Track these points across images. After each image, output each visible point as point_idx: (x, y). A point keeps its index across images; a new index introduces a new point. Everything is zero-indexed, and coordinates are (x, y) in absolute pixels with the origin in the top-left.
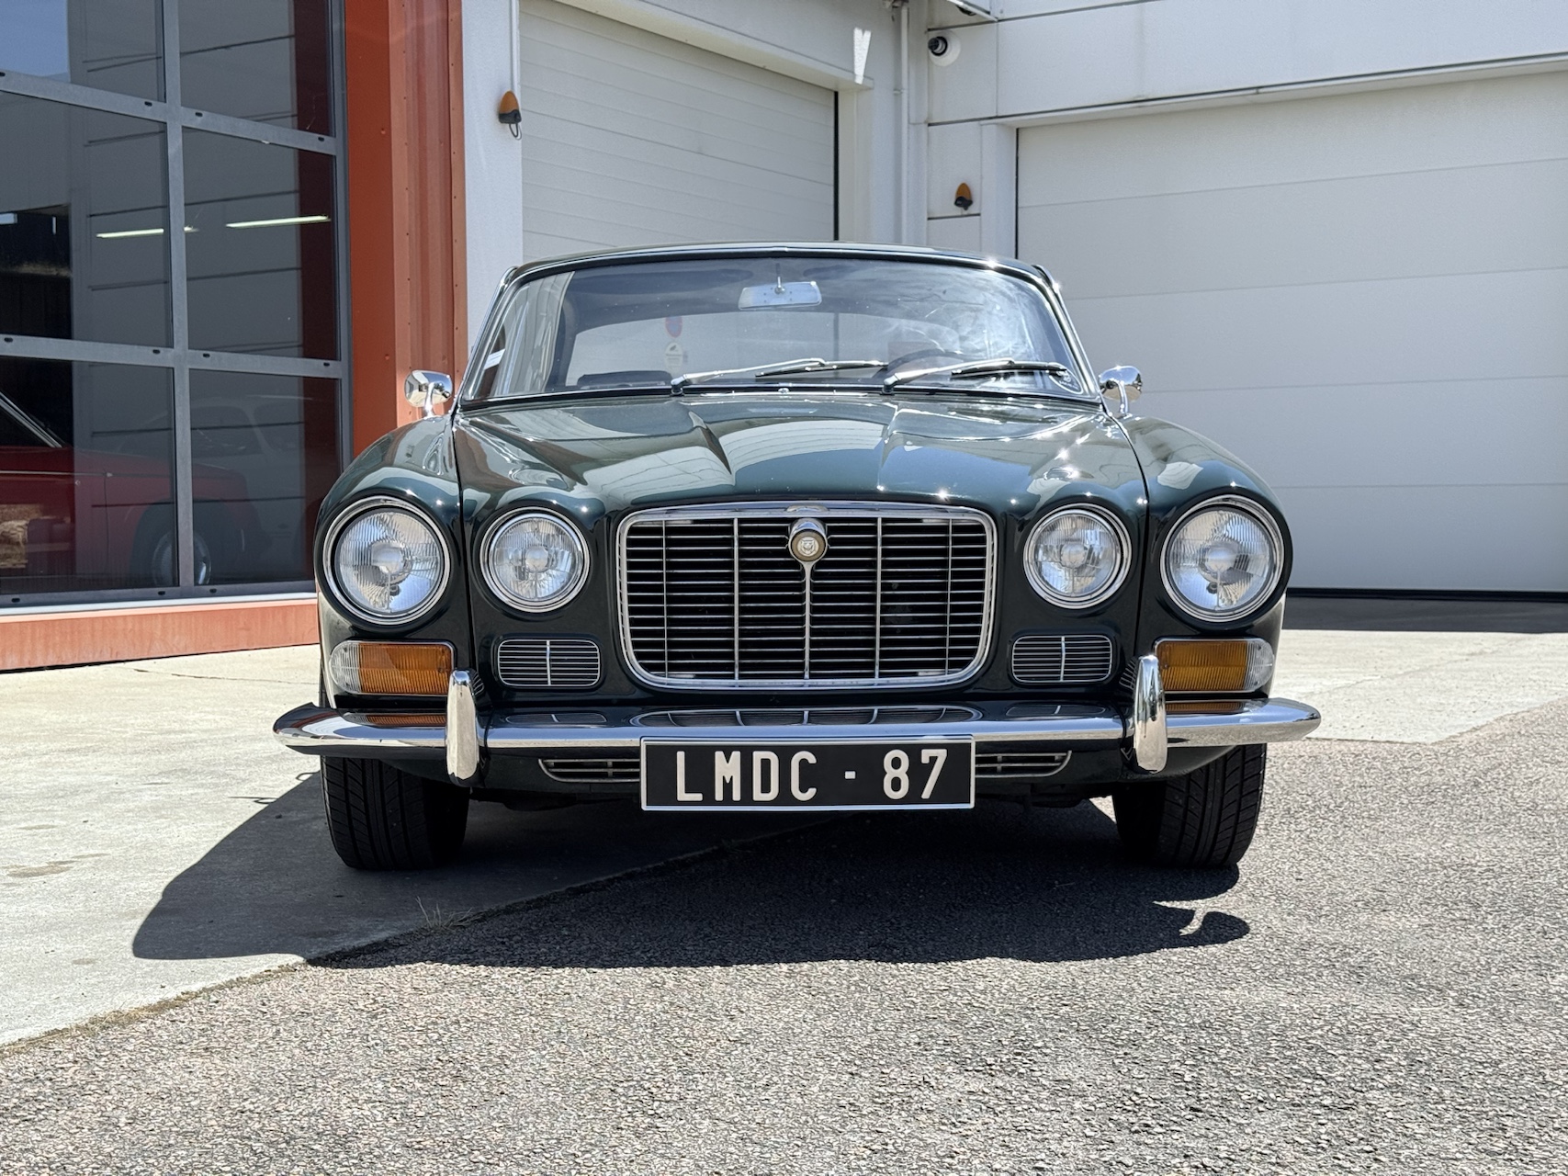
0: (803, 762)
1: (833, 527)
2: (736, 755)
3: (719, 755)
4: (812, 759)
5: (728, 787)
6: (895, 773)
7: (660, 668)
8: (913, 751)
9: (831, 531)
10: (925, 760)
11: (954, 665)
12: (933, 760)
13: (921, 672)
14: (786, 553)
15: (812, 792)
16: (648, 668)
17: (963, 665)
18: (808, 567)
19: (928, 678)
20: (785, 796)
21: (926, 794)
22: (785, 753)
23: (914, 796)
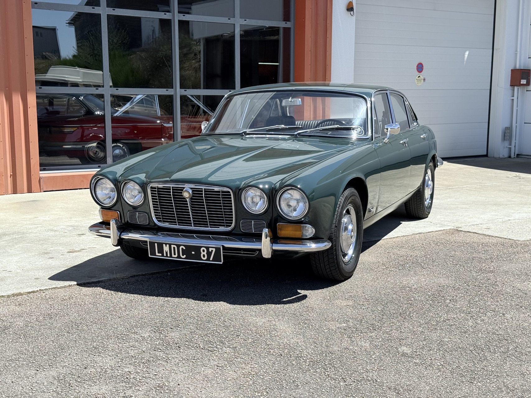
0: (182, 249)
1: (193, 190)
2: (168, 245)
3: (164, 245)
4: (184, 248)
5: (167, 253)
6: (204, 253)
7: (161, 221)
8: (207, 248)
9: (193, 191)
10: (210, 251)
11: (227, 226)
12: (212, 251)
13: (220, 227)
14: (182, 196)
15: (185, 256)
16: (159, 221)
17: (230, 226)
18: (188, 200)
19: (222, 229)
20: (179, 257)
21: (211, 259)
22: (178, 246)
23: (208, 259)
